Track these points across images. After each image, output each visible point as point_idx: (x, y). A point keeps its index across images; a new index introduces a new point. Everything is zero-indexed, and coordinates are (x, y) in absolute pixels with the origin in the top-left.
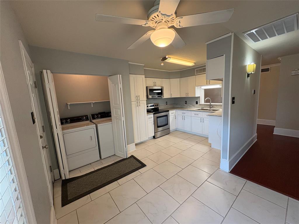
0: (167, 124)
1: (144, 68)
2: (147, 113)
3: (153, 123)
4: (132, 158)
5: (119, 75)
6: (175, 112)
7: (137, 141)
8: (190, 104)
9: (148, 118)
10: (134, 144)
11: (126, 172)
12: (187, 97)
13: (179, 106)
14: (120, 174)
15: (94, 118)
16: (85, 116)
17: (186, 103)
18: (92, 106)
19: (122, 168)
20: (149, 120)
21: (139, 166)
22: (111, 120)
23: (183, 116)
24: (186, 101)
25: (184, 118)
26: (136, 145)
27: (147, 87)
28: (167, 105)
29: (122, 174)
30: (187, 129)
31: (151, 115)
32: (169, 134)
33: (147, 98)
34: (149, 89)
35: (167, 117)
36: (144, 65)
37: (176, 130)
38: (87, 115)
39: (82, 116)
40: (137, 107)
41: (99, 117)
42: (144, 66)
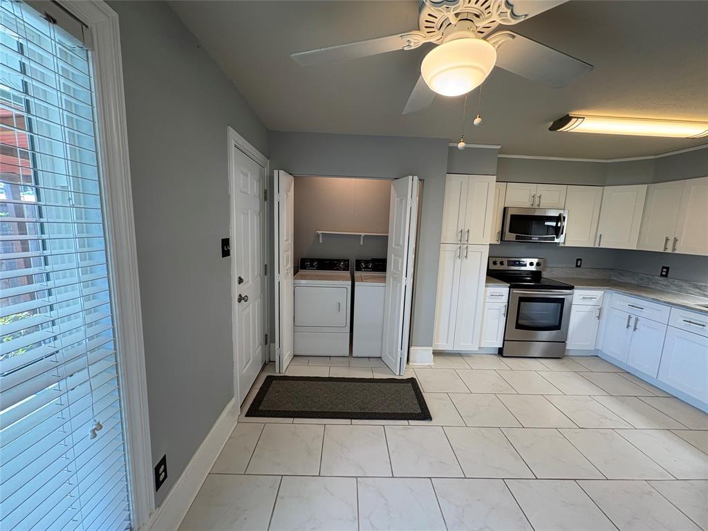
0: (557, 327)
1: (499, 156)
2: (487, 281)
3: (503, 310)
4: (410, 384)
5: (411, 177)
6: (603, 296)
7: (442, 345)
8: (686, 281)
9: (488, 294)
10: (431, 349)
11: (377, 411)
12: (669, 251)
13: (633, 282)
14: (364, 409)
15: (359, 269)
16: (345, 261)
17: (666, 276)
18: (362, 243)
19: (374, 396)
20: (491, 300)
21: (412, 411)
22: (384, 279)
23: (630, 317)
24: (668, 269)
25: (632, 324)
26: (437, 353)
27: (505, 208)
28: (577, 269)
29: (367, 411)
30: (643, 365)
31: (503, 290)
32: (559, 358)
33: (501, 240)
34: (512, 216)
35: (560, 305)
36: (499, 147)
37: (595, 357)
38: (348, 261)
39: (339, 261)
40: (458, 261)
41: (370, 268)
42: (500, 151)
